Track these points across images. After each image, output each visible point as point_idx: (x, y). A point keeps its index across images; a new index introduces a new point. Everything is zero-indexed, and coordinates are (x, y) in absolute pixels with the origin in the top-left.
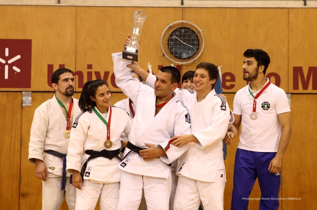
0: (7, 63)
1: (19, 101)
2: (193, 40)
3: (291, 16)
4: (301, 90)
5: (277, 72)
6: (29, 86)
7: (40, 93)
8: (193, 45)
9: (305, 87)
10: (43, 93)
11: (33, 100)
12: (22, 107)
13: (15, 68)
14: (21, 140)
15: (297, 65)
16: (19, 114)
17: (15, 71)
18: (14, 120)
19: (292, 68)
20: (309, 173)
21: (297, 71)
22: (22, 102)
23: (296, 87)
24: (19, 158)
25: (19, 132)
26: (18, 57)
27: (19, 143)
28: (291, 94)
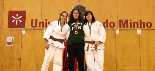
0: (17, 19)
1: (21, 32)
2: (83, 10)
3: (118, 2)
4: (122, 28)
5: (113, 21)
6: (25, 27)
7: (28, 30)
8: (83, 12)
9: (124, 27)
10: (29, 30)
11: (26, 32)
12: (22, 35)
13: (20, 21)
14: (21, 46)
15: (121, 19)
16: (21, 37)
17: (20, 22)
18: (19, 39)
19: (119, 20)
20: (126, 58)
21: (121, 21)
22: (22, 33)
23: (120, 27)
24: (20, 53)
25: (21, 44)
26: (21, 17)
27: (21, 47)
28: (119, 29)
